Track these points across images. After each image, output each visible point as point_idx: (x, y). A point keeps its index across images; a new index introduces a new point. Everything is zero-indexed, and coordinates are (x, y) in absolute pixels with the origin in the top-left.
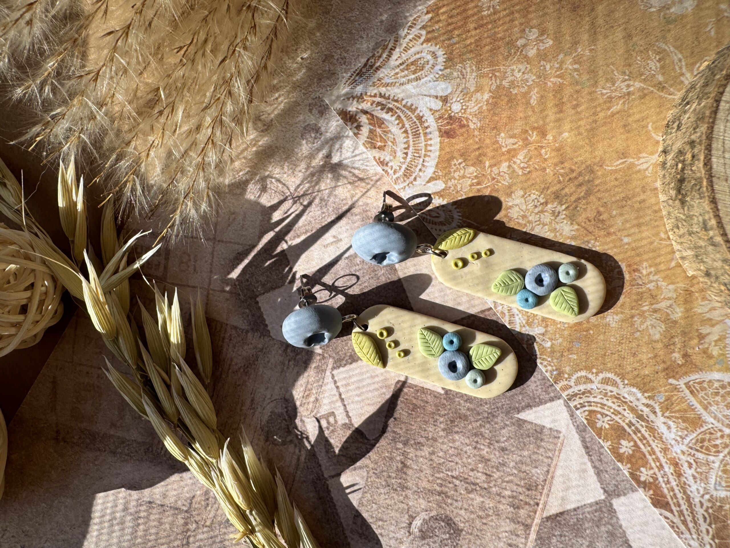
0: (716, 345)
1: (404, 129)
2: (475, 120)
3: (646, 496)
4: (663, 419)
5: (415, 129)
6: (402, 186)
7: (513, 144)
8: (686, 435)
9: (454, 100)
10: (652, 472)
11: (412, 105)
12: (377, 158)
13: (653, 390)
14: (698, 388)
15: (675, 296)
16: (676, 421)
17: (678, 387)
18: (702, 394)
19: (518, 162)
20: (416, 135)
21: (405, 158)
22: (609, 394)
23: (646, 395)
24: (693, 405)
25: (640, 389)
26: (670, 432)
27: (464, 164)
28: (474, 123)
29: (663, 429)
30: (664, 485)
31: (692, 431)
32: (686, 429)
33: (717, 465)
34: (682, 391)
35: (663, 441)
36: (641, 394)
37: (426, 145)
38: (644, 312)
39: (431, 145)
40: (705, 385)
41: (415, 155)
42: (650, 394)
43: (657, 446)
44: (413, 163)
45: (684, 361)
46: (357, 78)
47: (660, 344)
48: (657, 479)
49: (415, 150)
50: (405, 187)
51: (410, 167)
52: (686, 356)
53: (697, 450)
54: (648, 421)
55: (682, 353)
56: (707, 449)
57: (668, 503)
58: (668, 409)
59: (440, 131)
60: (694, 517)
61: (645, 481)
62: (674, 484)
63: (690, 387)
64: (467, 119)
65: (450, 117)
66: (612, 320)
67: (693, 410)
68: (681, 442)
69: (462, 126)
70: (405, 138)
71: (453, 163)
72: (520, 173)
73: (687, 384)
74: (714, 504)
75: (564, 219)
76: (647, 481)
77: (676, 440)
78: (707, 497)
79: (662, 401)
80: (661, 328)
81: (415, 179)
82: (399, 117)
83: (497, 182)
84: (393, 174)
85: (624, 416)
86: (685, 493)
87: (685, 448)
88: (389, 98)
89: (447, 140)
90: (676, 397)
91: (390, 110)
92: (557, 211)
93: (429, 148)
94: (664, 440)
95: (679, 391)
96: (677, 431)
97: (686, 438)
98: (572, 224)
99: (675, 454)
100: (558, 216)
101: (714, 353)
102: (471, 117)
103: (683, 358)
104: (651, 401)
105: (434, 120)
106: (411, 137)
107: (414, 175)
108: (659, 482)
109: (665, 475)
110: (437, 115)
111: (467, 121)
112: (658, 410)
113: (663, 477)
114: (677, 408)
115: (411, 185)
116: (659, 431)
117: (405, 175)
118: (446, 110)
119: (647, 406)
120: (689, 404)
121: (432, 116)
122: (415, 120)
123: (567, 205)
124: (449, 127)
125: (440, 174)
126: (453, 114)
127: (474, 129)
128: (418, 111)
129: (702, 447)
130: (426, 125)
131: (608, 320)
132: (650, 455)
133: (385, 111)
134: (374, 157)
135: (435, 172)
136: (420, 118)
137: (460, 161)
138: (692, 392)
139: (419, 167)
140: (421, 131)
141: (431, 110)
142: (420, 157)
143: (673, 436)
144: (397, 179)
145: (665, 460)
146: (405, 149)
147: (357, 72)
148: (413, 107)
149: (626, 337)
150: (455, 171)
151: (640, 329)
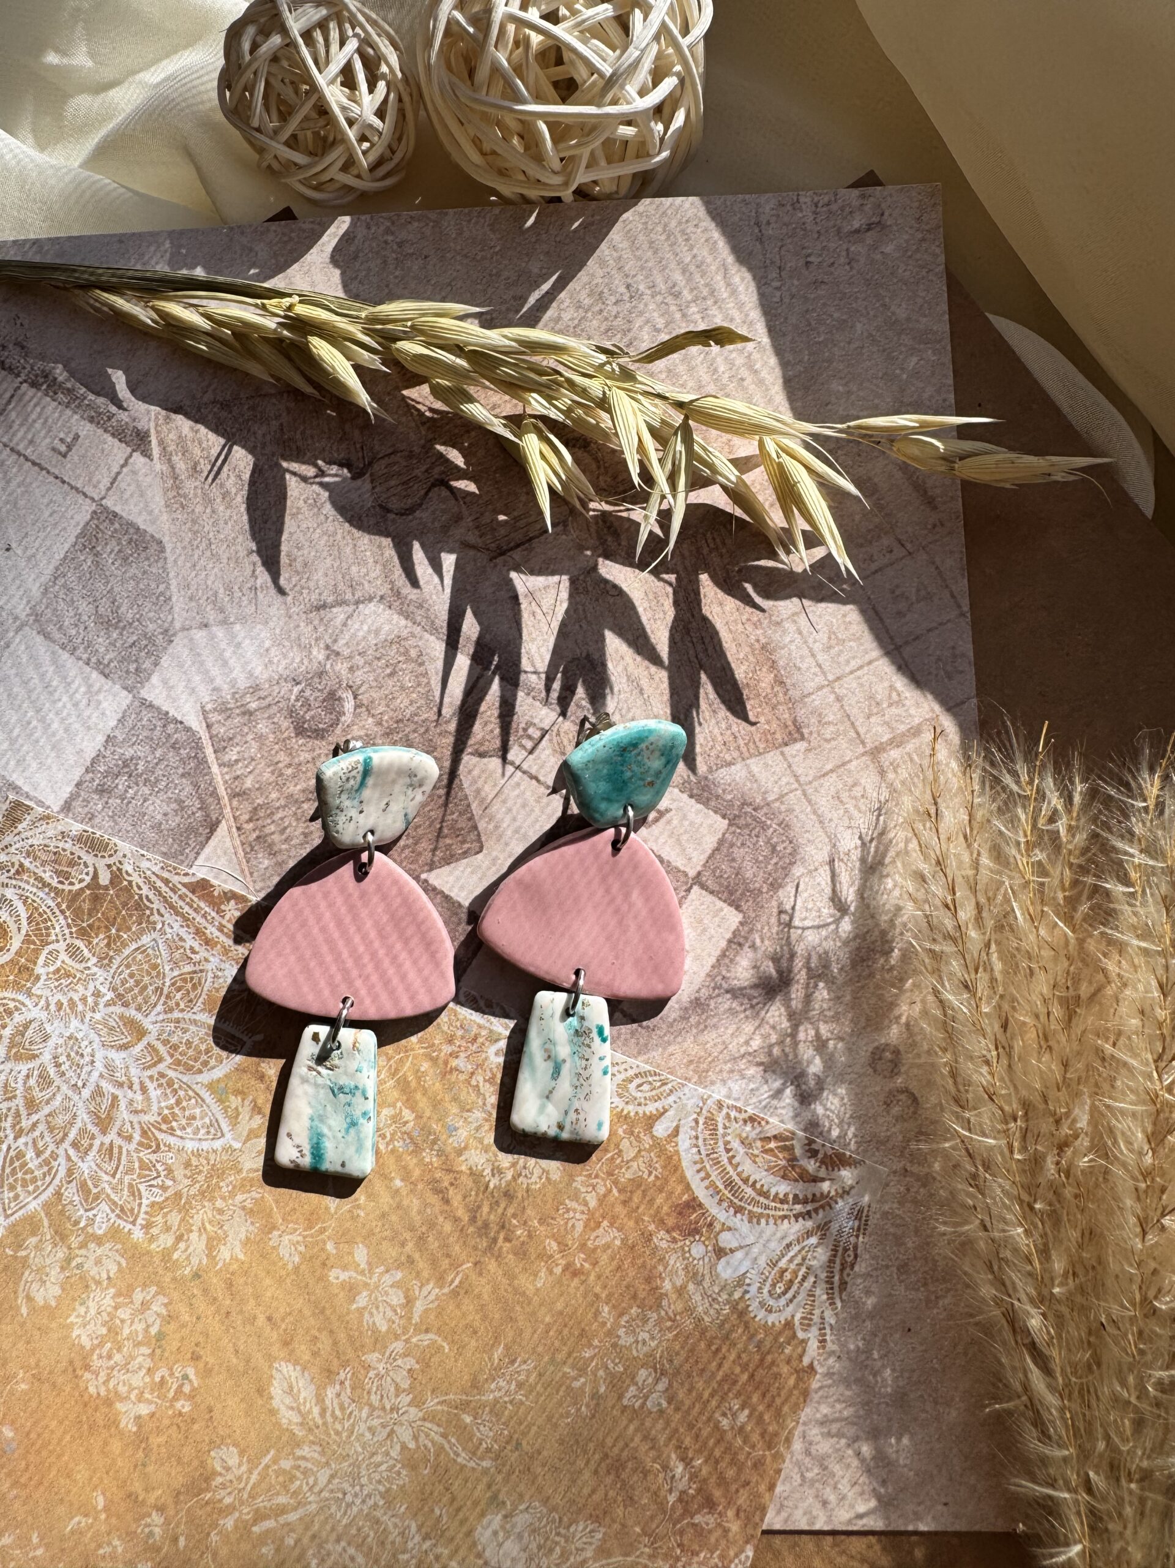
0: (236, 1108)
1: (750, 1183)
2: (664, 1245)
3: (219, 885)
5: (736, 1191)
6: (711, 1103)
7: (597, 1237)
8: (213, 983)
9: (707, 1260)
10: (227, 917)
11: (759, 1223)
12: (764, 1123)
17: (249, 1035)
18: (221, 1042)
19: (578, 1216)
20: (729, 1184)
21: (727, 1143)
24: (224, 1022)
26: (231, 976)
27: (645, 1176)
28: (662, 1239)
30: (207, 909)
31: (211, 992)
32: (217, 991)
33: (167, 968)
34: (243, 1032)
35: (233, 960)
37: (708, 1176)
39: (702, 1179)
41: (715, 1155)
44: (712, 1142)
49: (719, 1162)
50: (706, 1103)
51: (712, 1135)
53: (195, 972)
56: (185, 980)
57: (193, 892)
59: (700, 1205)
60: (160, 894)
61: (228, 902)
62: (199, 919)
64: (675, 1240)
65: (697, 1231)
69: (677, 1227)
70: (743, 1172)
71: (660, 1170)
72: (568, 1203)
74: (148, 922)
75: (482, 1170)
76: (226, 903)
77: (220, 971)
78: (159, 926)
79: (258, 1008)
81: (697, 1122)
82: (767, 1197)
83: (590, 1175)
84: (729, 1113)
86: (182, 916)
87: (209, 967)
88: (796, 1217)
89: (685, 1197)
90: (245, 1020)
91: (784, 1201)
92: (496, 1175)
93: (702, 1174)
94: (232, 964)
95: (246, 1029)
96: (225, 982)
97: (212, 980)
98: (469, 1168)
101: (233, 1097)
102: (672, 1246)
103: (262, 1072)
105: (718, 1216)
106: (736, 1178)
107: (701, 1126)
108: (214, 910)
109: (212, 922)
110: (718, 1227)
111: (674, 1238)
113: (213, 918)
117: (713, 1120)
118: (708, 1238)
120: (229, 1022)
121: (723, 1221)
122: (743, 1204)
123: (489, 1189)
124: (693, 1217)
125: (668, 1147)
126: (697, 1238)
127: (659, 1231)
128: (746, 1218)
129: (192, 979)
130: (725, 1204)
134: (767, 1123)
135: (677, 1145)
136: (739, 1210)
137: (652, 1178)
138: (233, 1037)
139: (700, 1142)
140: (726, 1192)
141: (729, 1229)
142: (708, 1155)
146: (733, 1157)
147: (862, 1231)
148: (755, 1220)
150: (651, 1160)
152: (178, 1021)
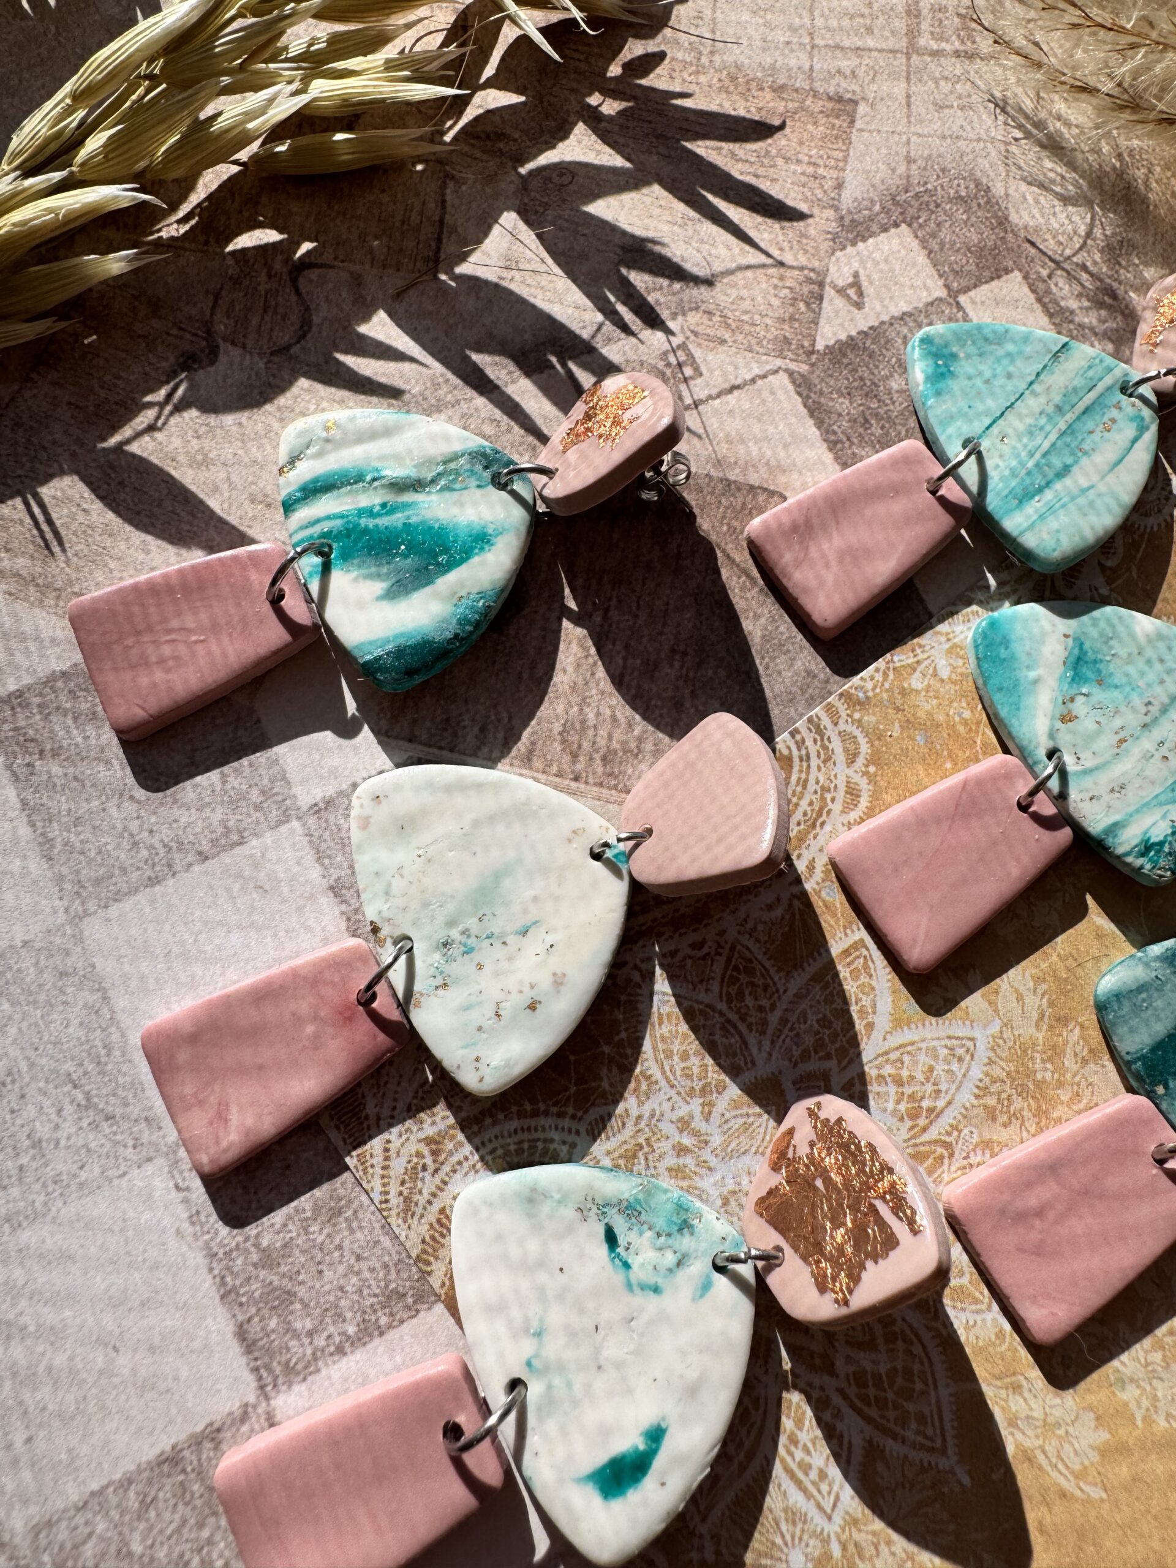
8: (757, 940)
14: (855, 965)
16: (785, 922)
22: (828, 796)
26: (762, 909)
31: (768, 950)
32: (771, 941)
40: (864, 979)
53: (729, 960)
63: (857, 949)
68: (742, 929)
152: (784, 1021)
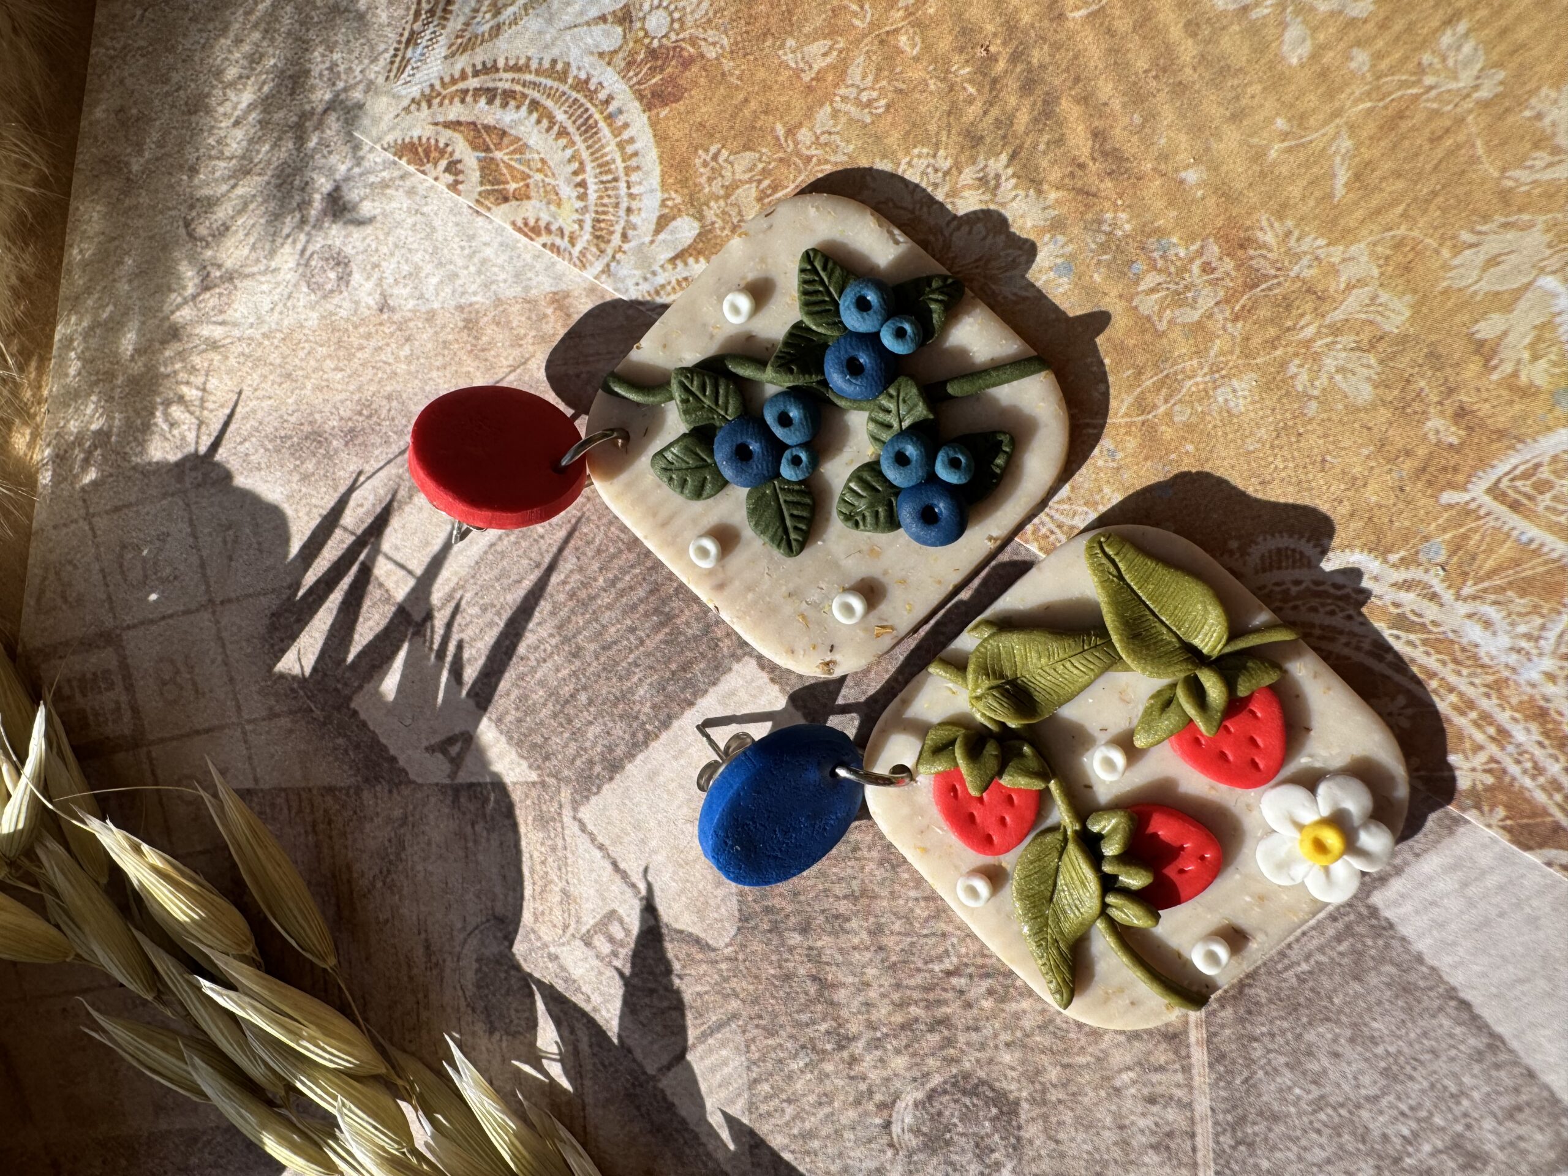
0: (1535, 358)
1: (556, 128)
2: (712, 35)
3: (1489, 826)
4: (1463, 608)
5: (580, 116)
6: (599, 266)
7: (825, 55)
8: (1543, 628)
10: (1482, 758)
11: (554, 62)
12: (520, 223)
13: (1406, 540)
14: (1529, 490)
15: (1376, 272)
16: (1501, 598)
17: (1473, 506)
18: (1545, 500)
19: (853, 93)
20: (588, 129)
21: (582, 197)
22: (1294, 590)
23: (1393, 558)
24: (1531, 541)
25: (1371, 550)
26: (1494, 634)
27: (725, 153)
28: (714, 44)
29: (1474, 633)
30: (1528, 782)
31: (1552, 610)
32: (1535, 609)
34: (1489, 514)
35: (1482, 666)
36: (1377, 563)
37: (621, 146)
38: (1307, 343)
39: (632, 140)
40: (1545, 473)
41: (604, 178)
42: (1402, 553)
43: (1472, 684)
44: (606, 200)
45: (1463, 433)
46: (409, 53)
47: (1382, 410)
48: (1504, 771)
49: (600, 166)
50: (608, 265)
51: (605, 213)
52: (1461, 414)
54: (1423, 625)
55: (1449, 412)
58: (1465, 574)
59: (641, 97)
61: (1474, 786)
62: (1555, 769)
63: (1504, 495)
64: (693, 41)
65: (653, 54)
66: (1231, 396)
67: (1536, 553)
68: (1534, 651)
69: (687, 63)
70: (564, 148)
71: (698, 162)
72: (868, 120)
73: (1494, 491)
75: (1015, 187)
76: (1480, 787)
77: (1519, 651)
79: (1441, 559)
80: (1369, 366)
81: (624, 237)
82: (535, 105)
83: (819, 163)
84: (569, 246)
85: (1355, 635)
87: (1548, 664)
88: (495, 68)
89: (664, 112)
90: (1478, 537)
91: (508, 96)
92: (992, 175)
93: (630, 149)
94: (1486, 660)
95: (1478, 518)
96: (1513, 624)
97: (1545, 634)
98: (1039, 192)
99: (1529, 690)
100: (997, 186)
101: (1538, 382)
102: (700, 33)
103: (1456, 424)
104: (1412, 568)
105: (616, 77)
106: (577, 138)
107: (618, 229)
108: (1514, 779)
109: (1520, 754)
110: (619, 60)
111: (693, 44)
112: (1438, 587)
113: (1518, 762)
114: (1490, 564)
115: (619, 256)
116: (1464, 641)
117: (598, 237)
118: (638, 41)
119: (1407, 585)
120: (1518, 540)
121: (609, 69)
122: (574, 95)
123: (1010, 151)
124: (657, 79)
125: (679, 200)
126: (656, 43)
127: (717, 59)
128: (574, 71)
130: (602, 95)
131: (1221, 399)
132: (1463, 713)
133: (498, 102)
134: (514, 223)
135: (664, 201)
136: (582, 85)
137: (713, 149)
138: (1515, 506)
139: (624, 205)
140: (597, 116)
141: (601, 55)
142: (616, 180)
143: (1504, 641)
144: (582, 253)
145: (1508, 713)
146: (575, 173)
147: (404, 39)
148: (559, 66)
149: (1285, 428)
150: (710, 180)
151: (1316, 393)
